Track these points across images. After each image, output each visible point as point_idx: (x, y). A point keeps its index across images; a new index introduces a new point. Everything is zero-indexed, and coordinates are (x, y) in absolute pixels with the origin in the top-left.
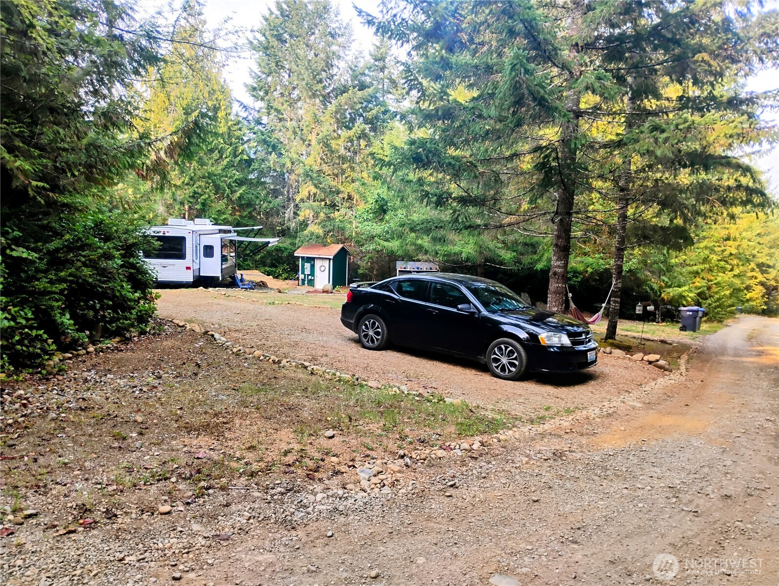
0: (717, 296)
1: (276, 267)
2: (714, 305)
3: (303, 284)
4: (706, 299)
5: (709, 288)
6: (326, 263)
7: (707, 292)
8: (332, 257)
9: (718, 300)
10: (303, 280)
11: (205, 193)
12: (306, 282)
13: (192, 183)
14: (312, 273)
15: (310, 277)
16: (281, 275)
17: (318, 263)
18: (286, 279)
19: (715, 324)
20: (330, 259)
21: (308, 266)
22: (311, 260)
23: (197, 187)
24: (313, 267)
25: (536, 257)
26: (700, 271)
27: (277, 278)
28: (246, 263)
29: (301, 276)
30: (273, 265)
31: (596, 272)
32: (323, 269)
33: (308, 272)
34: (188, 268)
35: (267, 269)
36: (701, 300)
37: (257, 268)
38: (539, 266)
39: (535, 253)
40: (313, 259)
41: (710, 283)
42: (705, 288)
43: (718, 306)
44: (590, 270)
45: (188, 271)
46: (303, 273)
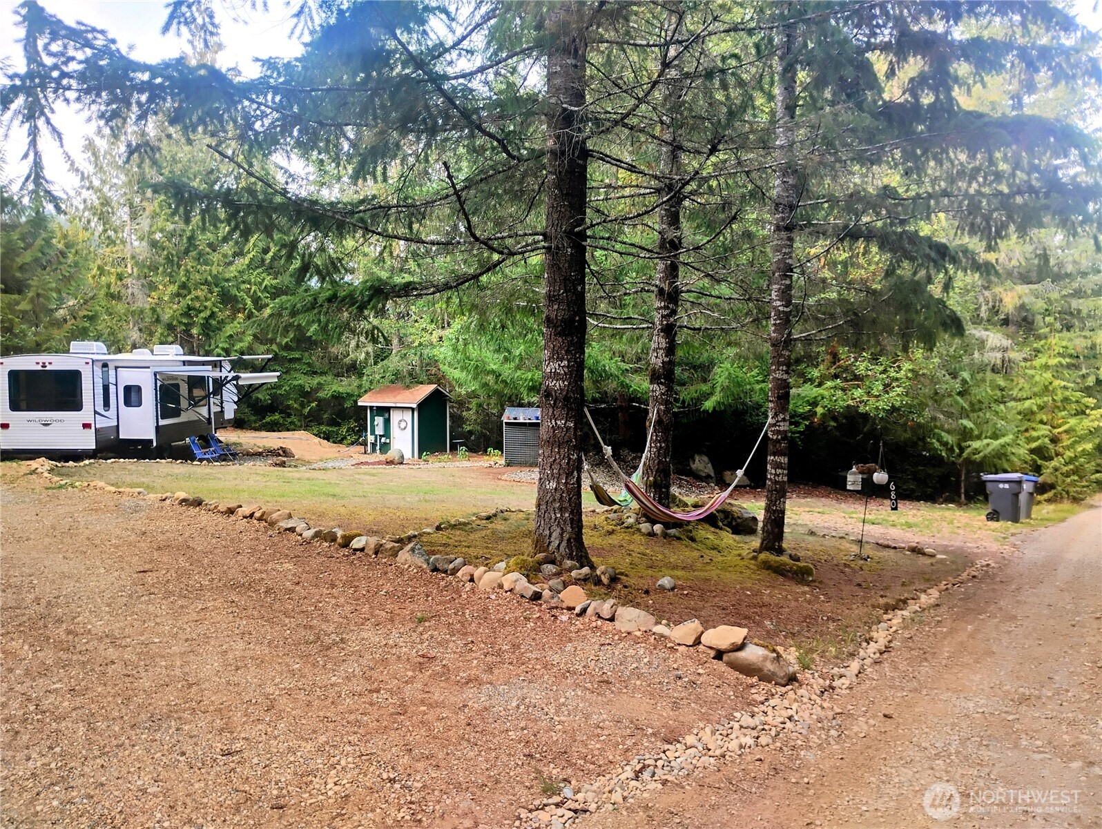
0: (1069, 454)
1: (339, 425)
2: (1065, 469)
3: (374, 450)
4: (1051, 459)
5: (1054, 440)
6: (408, 416)
7: (1051, 447)
8: (414, 406)
9: (1071, 461)
10: (374, 445)
11: (206, 307)
12: (378, 447)
13: (184, 292)
14: (387, 433)
15: (383, 440)
16: (344, 438)
17: (395, 417)
18: (353, 443)
19: (1066, 505)
20: (413, 409)
21: (379, 420)
22: (384, 411)
23: (192, 300)
24: (387, 422)
25: (705, 388)
26: (1035, 408)
27: (341, 442)
28: (289, 420)
29: (371, 439)
30: (333, 423)
31: (831, 414)
32: (403, 425)
33: (379, 430)
34: (87, 426)
35: (324, 428)
36: (1039, 462)
37: (306, 428)
38: (709, 405)
39: (705, 380)
40: (388, 409)
41: (1056, 431)
42: (1047, 440)
43: (1074, 472)
44: (819, 410)
45: (87, 430)
46: (373, 432)
